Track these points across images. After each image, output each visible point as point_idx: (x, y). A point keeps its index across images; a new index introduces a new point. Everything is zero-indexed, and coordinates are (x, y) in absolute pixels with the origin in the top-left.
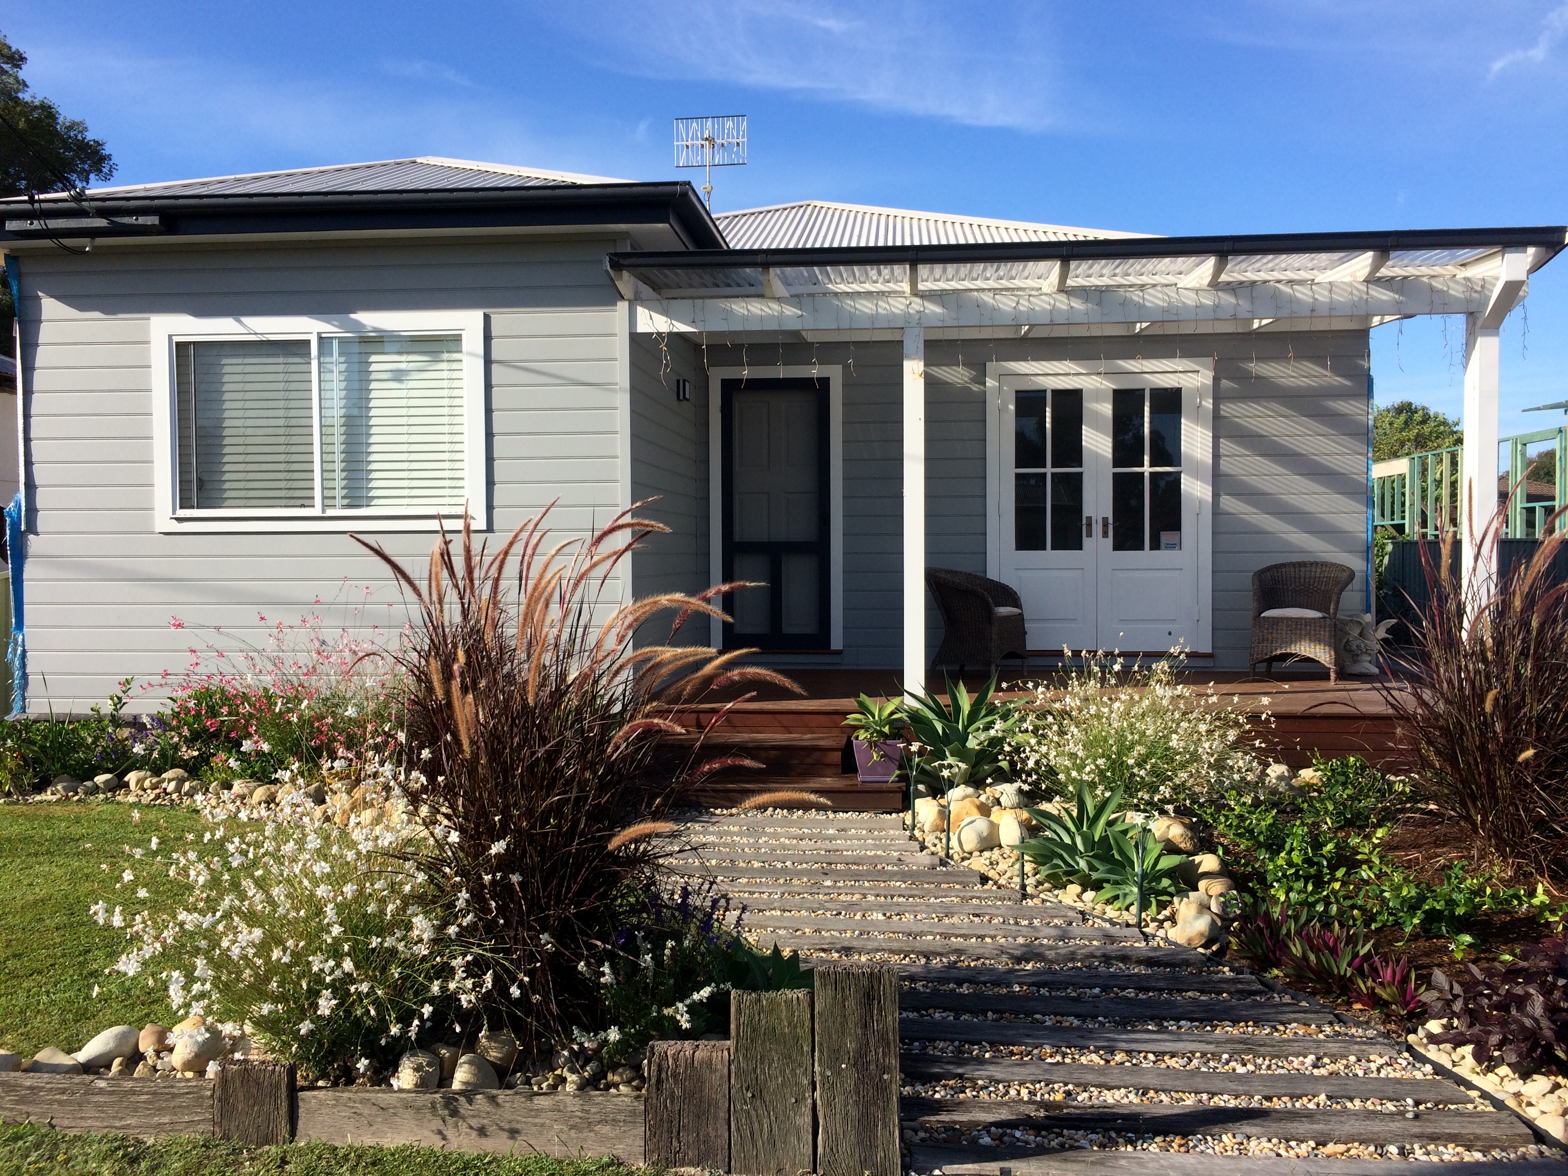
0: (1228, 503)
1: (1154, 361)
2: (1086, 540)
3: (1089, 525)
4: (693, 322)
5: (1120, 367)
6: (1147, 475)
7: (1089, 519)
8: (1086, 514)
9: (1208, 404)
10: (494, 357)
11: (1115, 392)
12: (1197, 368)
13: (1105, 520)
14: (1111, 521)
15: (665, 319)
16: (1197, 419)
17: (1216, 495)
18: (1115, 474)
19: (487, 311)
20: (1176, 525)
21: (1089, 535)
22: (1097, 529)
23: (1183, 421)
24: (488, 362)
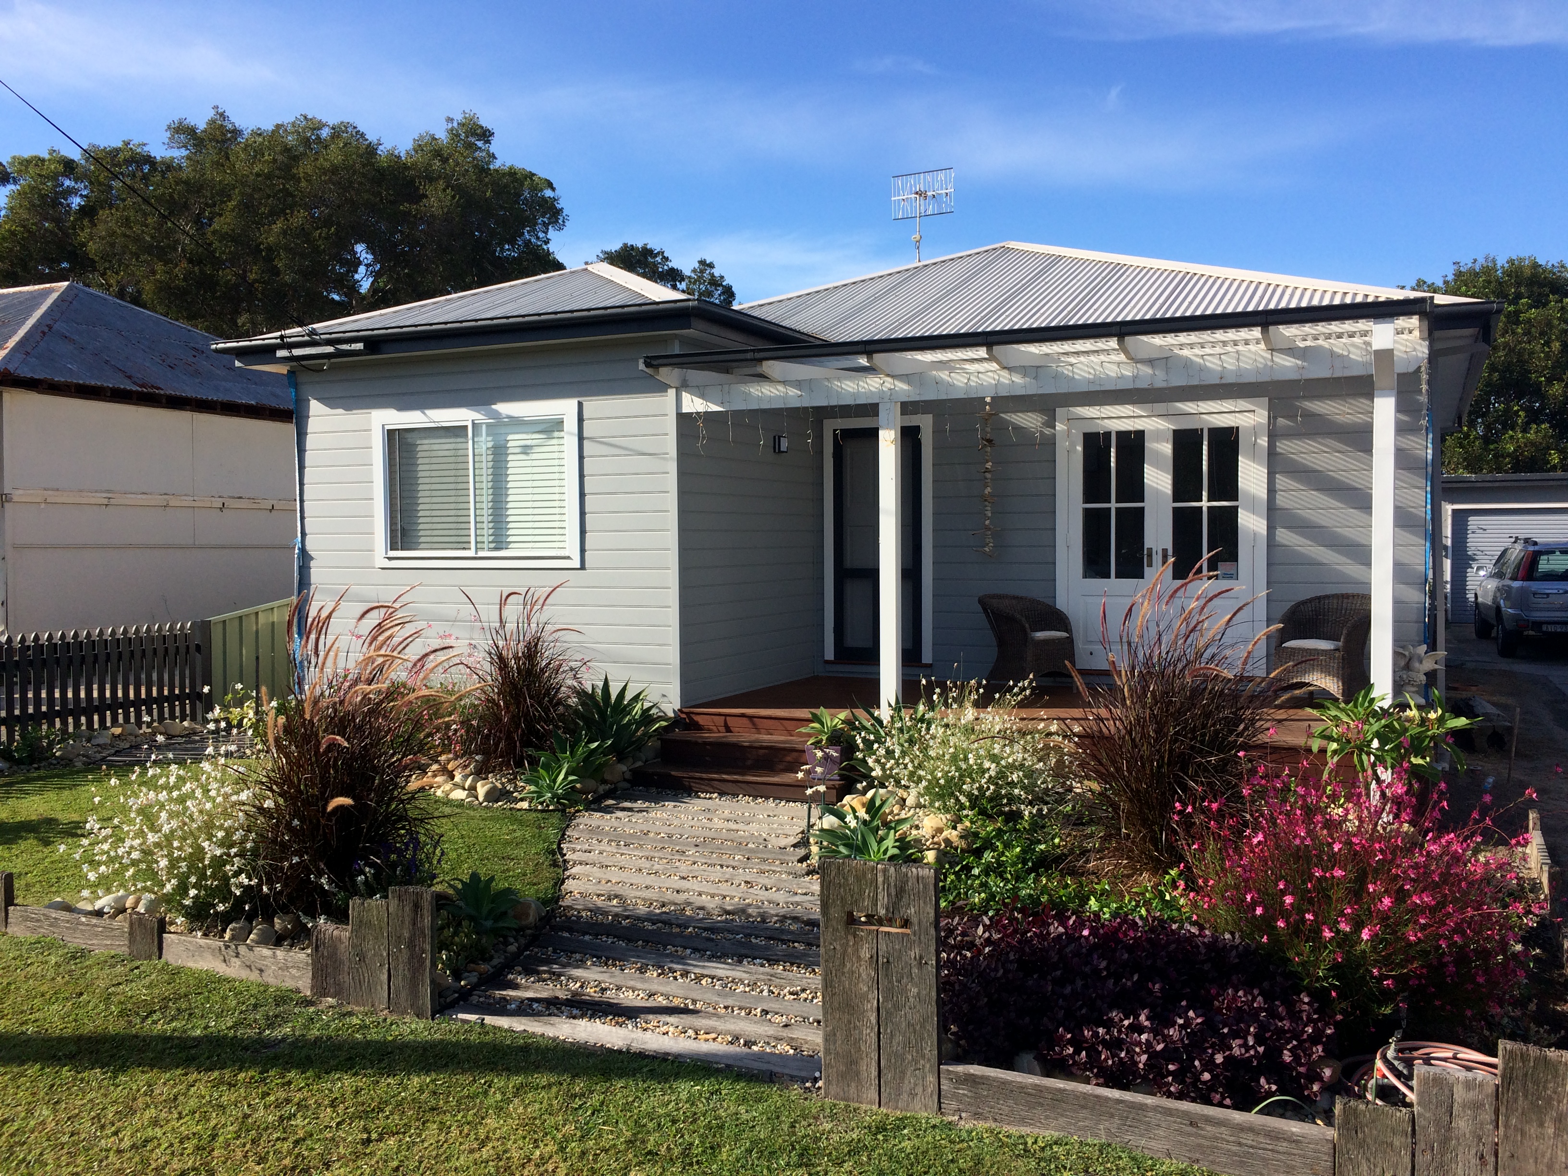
0: (1283, 536)
1: (1211, 403)
2: (1147, 570)
3: (1150, 555)
4: (722, 404)
5: (1180, 409)
6: (1205, 510)
7: (1150, 550)
8: (1147, 545)
9: (1263, 442)
10: (585, 435)
11: (1174, 431)
12: (1253, 408)
13: (1165, 551)
14: (1170, 552)
15: (701, 401)
16: (1254, 458)
17: (1271, 528)
18: (1174, 508)
19: (580, 399)
20: (1232, 556)
21: (1150, 565)
22: (1157, 559)
23: (1240, 458)
24: (581, 438)
